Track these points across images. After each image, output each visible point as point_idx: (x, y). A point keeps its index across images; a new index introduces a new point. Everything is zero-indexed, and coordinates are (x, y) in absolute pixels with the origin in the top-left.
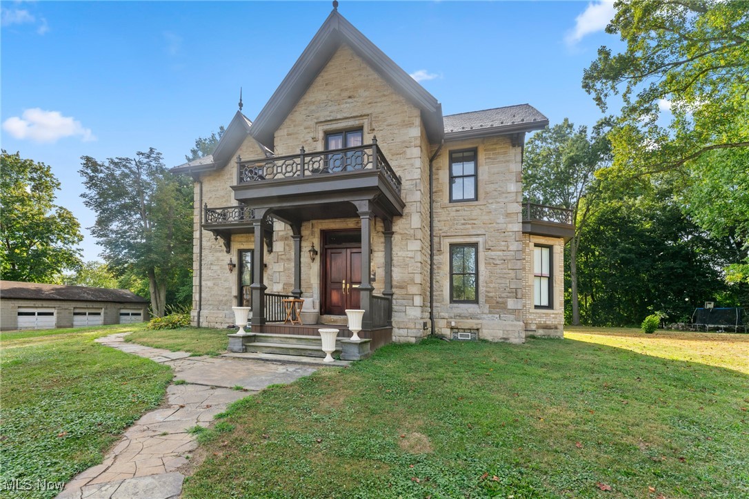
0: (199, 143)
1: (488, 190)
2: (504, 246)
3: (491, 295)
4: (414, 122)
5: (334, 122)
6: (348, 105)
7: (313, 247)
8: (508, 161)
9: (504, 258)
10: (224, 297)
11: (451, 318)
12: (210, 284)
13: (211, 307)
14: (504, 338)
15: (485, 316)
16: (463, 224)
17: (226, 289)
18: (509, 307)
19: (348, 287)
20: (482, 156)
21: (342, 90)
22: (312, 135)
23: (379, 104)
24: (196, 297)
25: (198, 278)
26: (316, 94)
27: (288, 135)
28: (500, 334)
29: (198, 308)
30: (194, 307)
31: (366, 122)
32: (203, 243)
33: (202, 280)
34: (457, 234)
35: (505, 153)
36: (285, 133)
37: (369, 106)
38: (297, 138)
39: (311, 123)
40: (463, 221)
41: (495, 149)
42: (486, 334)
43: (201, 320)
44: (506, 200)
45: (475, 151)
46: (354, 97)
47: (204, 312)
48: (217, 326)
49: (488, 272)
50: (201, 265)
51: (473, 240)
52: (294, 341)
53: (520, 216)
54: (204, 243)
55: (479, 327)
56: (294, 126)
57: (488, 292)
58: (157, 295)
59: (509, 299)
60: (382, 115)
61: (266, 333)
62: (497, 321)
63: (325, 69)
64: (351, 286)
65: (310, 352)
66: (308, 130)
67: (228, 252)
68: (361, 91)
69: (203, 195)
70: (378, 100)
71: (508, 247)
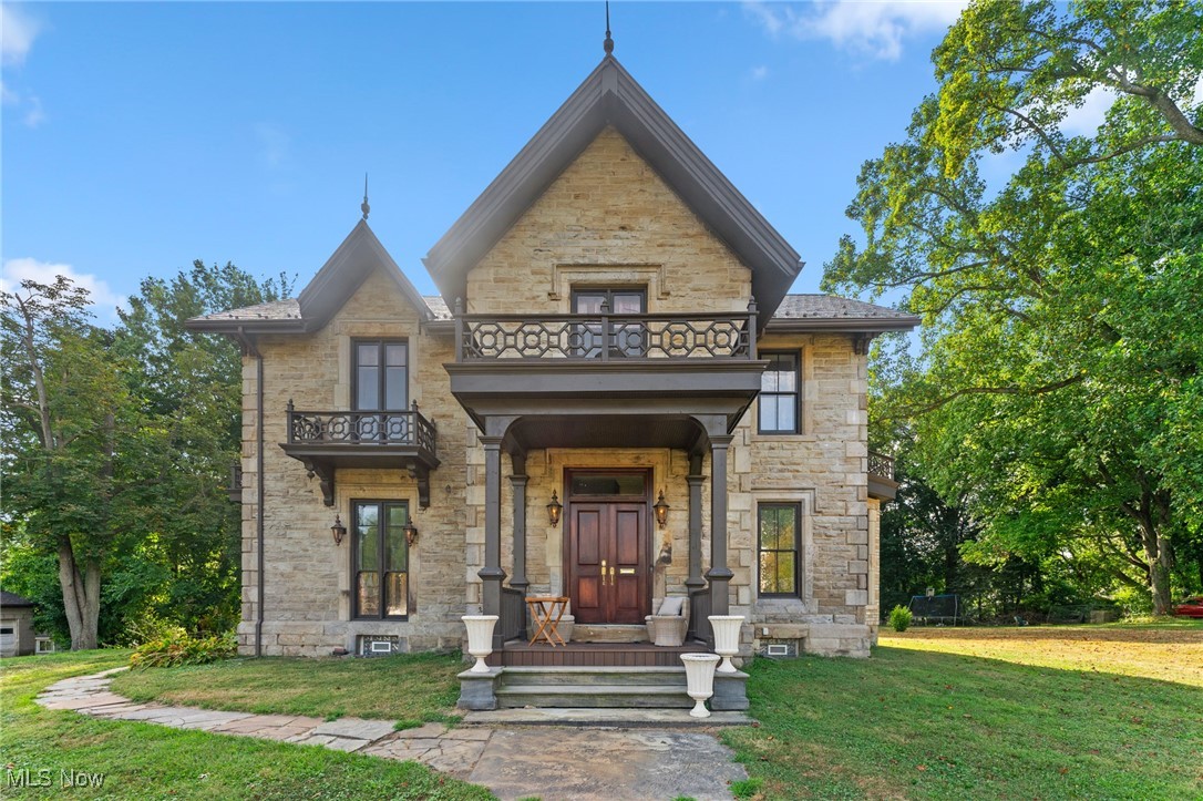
0: (147, 287)
1: (818, 418)
2: (841, 508)
3: (821, 583)
4: (740, 289)
5: (594, 270)
6: (619, 242)
7: (555, 498)
8: (848, 376)
9: (842, 526)
10: (319, 593)
11: (761, 622)
12: (284, 567)
13: (288, 614)
14: (841, 651)
15: (812, 617)
16: (781, 471)
17: (323, 577)
18: (848, 603)
19: (612, 572)
20: (809, 364)
21: (606, 213)
22: (548, 287)
23: (679, 250)
24: (250, 594)
25: (255, 556)
26: (556, 213)
27: (497, 281)
28: (836, 645)
29: (255, 617)
30: (243, 614)
31: (653, 278)
32: (266, 482)
33: (266, 558)
34: (772, 486)
35: (843, 363)
36: (492, 277)
37: (660, 249)
38: (516, 290)
39: (546, 264)
40: (780, 466)
41: (829, 355)
42: (815, 645)
43: (264, 642)
44: (845, 437)
45: (797, 354)
46: (632, 229)
47: (271, 625)
48: (303, 651)
49: (817, 549)
50: (261, 529)
51: (796, 496)
52: (590, 679)
53: (865, 461)
54: (269, 484)
55: (805, 634)
56: (511, 266)
57: (818, 580)
58: (80, 590)
59: (848, 591)
60: (682, 270)
61: (512, 665)
62: (829, 624)
63: (573, 168)
64: (617, 572)
65: (641, 699)
66: (542, 278)
67: (330, 502)
68: (644, 221)
69: (265, 384)
70: (678, 242)
71: (846, 510)
